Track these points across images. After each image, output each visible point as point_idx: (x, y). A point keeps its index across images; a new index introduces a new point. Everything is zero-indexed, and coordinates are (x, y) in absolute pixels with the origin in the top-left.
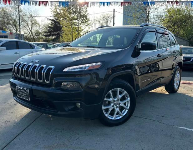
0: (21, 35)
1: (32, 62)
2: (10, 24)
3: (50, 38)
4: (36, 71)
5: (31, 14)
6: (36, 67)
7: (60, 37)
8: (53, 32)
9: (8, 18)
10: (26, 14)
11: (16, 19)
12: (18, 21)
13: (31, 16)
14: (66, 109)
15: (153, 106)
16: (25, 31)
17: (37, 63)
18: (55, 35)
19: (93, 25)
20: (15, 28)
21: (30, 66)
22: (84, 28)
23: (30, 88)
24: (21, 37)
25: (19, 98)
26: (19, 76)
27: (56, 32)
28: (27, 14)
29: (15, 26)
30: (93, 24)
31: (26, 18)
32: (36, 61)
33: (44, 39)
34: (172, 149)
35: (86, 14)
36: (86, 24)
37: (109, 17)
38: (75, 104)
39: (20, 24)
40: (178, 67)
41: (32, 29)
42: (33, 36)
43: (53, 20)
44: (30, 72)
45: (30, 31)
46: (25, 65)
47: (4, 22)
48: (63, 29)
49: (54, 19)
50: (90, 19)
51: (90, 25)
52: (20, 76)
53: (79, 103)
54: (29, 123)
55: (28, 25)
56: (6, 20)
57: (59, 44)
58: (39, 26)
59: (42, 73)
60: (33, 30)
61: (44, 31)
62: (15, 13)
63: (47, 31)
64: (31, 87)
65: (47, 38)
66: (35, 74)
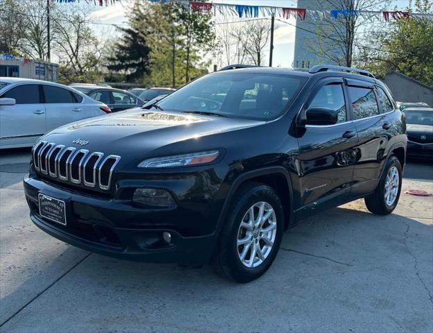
0: (52, 65)
1: (74, 145)
2: (26, 36)
3: (120, 72)
4: (83, 163)
5: (76, 14)
6: (81, 154)
7: (145, 73)
8: (129, 59)
9: (21, 22)
10: (64, 13)
11: (40, 26)
12: (46, 30)
13: (78, 18)
14: (142, 245)
15: (333, 243)
16: (61, 54)
17: (84, 147)
18: (133, 66)
19: (223, 49)
20: (36, 47)
21: (69, 152)
22: (201, 55)
23: (67, 198)
24: (52, 71)
25: (43, 219)
26: (45, 172)
27: (136, 60)
28: (68, 14)
29: (38, 42)
30: (224, 46)
31: (63, 24)
32: (83, 143)
33: (105, 74)
34: (351, 330)
35: (208, 23)
36: (207, 47)
37: (264, 27)
38: (161, 234)
39: (48, 36)
40: (394, 158)
41: (77, 50)
42: (79, 66)
43: (129, 31)
44: (69, 164)
45: (74, 54)
46: (59, 149)
47: (12, 31)
48: (151, 54)
49: (132, 29)
50: (217, 35)
51: (216, 48)
52: (48, 172)
53: (169, 232)
54: (63, 272)
55: (68, 41)
56: (16, 25)
57: (141, 91)
58: (96, 44)
59: (95, 168)
60: (80, 54)
61: (107, 55)
62: (37, 10)
63: (114, 57)
64: (71, 198)
65: (114, 72)
66: (80, 169)
